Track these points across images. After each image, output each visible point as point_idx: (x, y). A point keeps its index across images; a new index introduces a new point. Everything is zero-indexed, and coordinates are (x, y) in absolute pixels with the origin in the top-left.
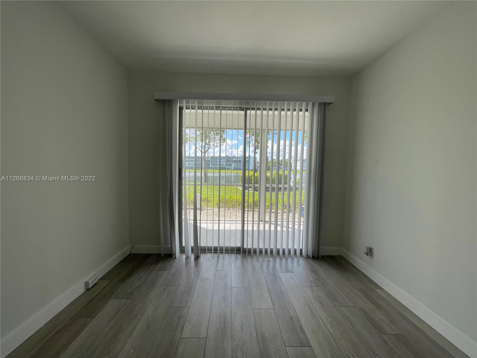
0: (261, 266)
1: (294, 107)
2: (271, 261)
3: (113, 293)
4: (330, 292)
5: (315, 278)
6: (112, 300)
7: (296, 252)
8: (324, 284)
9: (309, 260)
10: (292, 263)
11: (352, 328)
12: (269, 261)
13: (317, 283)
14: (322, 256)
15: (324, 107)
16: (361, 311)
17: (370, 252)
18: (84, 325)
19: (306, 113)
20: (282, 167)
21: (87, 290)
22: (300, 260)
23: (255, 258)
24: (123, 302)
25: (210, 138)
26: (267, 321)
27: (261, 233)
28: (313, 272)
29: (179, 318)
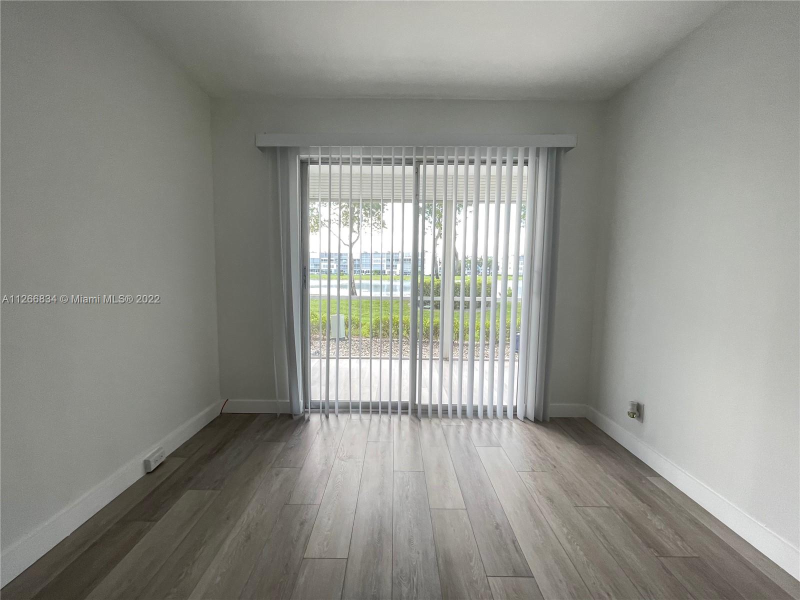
0: (445, 435)
1: (504, 157)
2: (462, 426)
3: (190, 479)
4: (566, 481)
5: (541, 456)
6: (189, 491)
7: (506, 411)
8: (555, 467)
9: (528, 426)
10: (499, 430)
11: (606, 546)
12: (458, 426)
13: (543, 464)
14: (551, 418)
15: (556, 155)
16: (622, 516)
17: (638, 411)
18: (140, 534)
19: (525, 168)
20: (482, 269)
21: (148, 473)
22: (514, 424)
23: (435, 421)
24: (206, 494)
25: (359, 220)
26: (454, 530)
27: (445, 379)
28: (535, 445)
29: (302, 524)
